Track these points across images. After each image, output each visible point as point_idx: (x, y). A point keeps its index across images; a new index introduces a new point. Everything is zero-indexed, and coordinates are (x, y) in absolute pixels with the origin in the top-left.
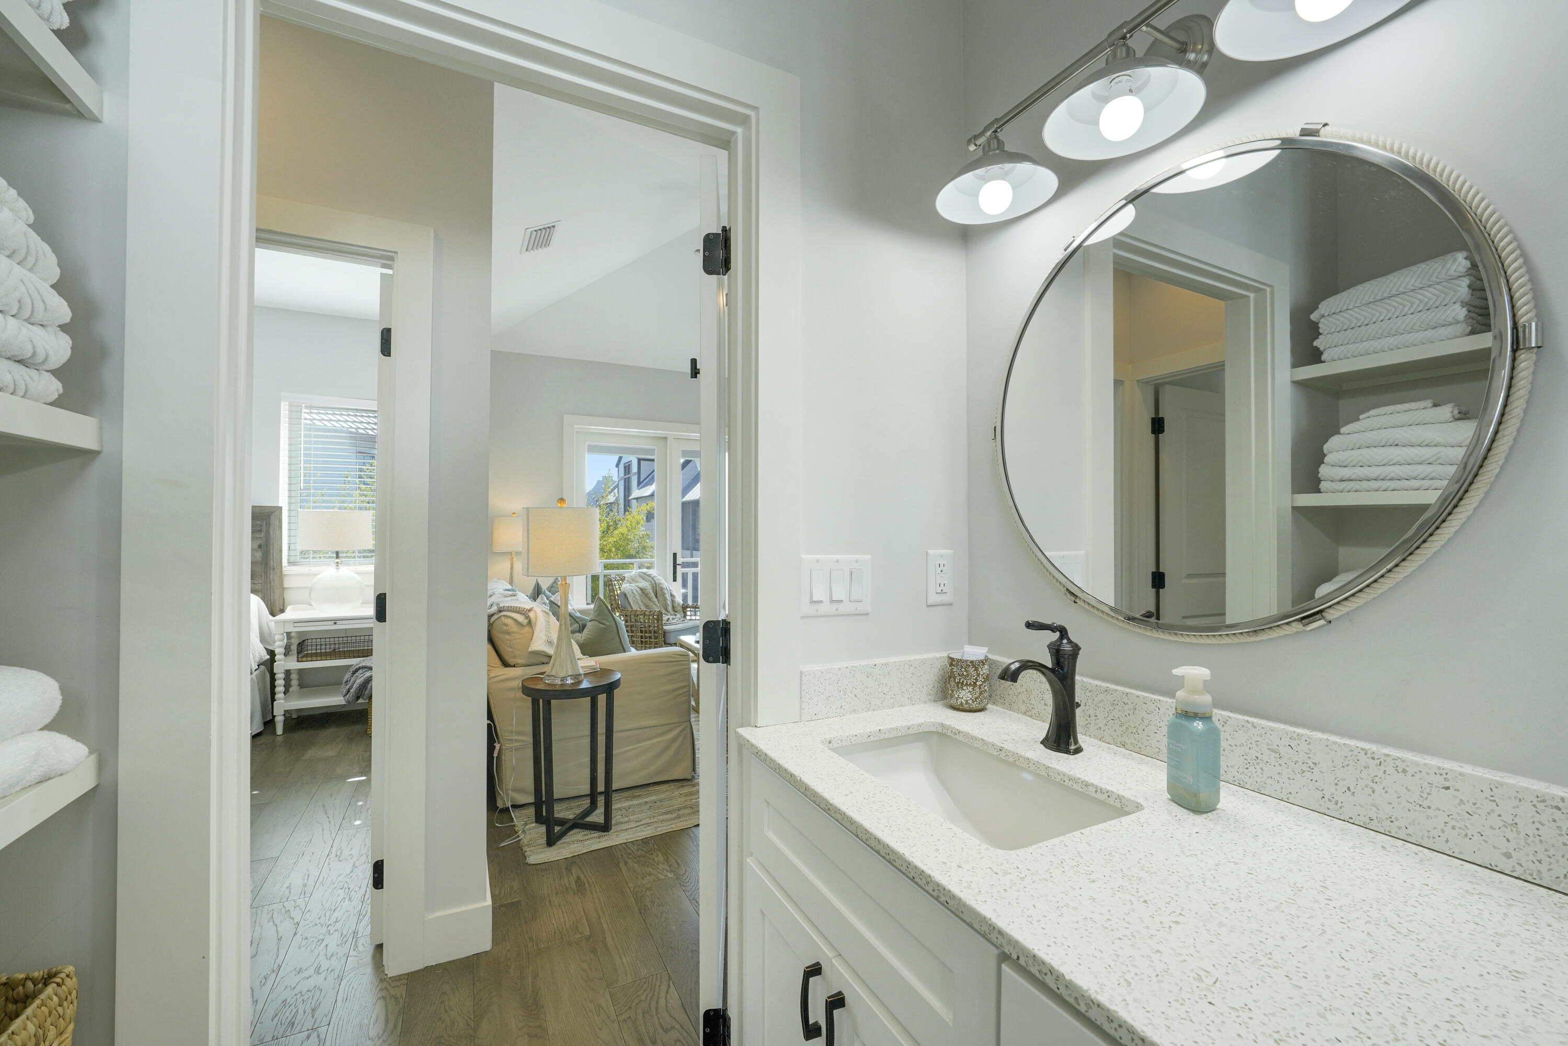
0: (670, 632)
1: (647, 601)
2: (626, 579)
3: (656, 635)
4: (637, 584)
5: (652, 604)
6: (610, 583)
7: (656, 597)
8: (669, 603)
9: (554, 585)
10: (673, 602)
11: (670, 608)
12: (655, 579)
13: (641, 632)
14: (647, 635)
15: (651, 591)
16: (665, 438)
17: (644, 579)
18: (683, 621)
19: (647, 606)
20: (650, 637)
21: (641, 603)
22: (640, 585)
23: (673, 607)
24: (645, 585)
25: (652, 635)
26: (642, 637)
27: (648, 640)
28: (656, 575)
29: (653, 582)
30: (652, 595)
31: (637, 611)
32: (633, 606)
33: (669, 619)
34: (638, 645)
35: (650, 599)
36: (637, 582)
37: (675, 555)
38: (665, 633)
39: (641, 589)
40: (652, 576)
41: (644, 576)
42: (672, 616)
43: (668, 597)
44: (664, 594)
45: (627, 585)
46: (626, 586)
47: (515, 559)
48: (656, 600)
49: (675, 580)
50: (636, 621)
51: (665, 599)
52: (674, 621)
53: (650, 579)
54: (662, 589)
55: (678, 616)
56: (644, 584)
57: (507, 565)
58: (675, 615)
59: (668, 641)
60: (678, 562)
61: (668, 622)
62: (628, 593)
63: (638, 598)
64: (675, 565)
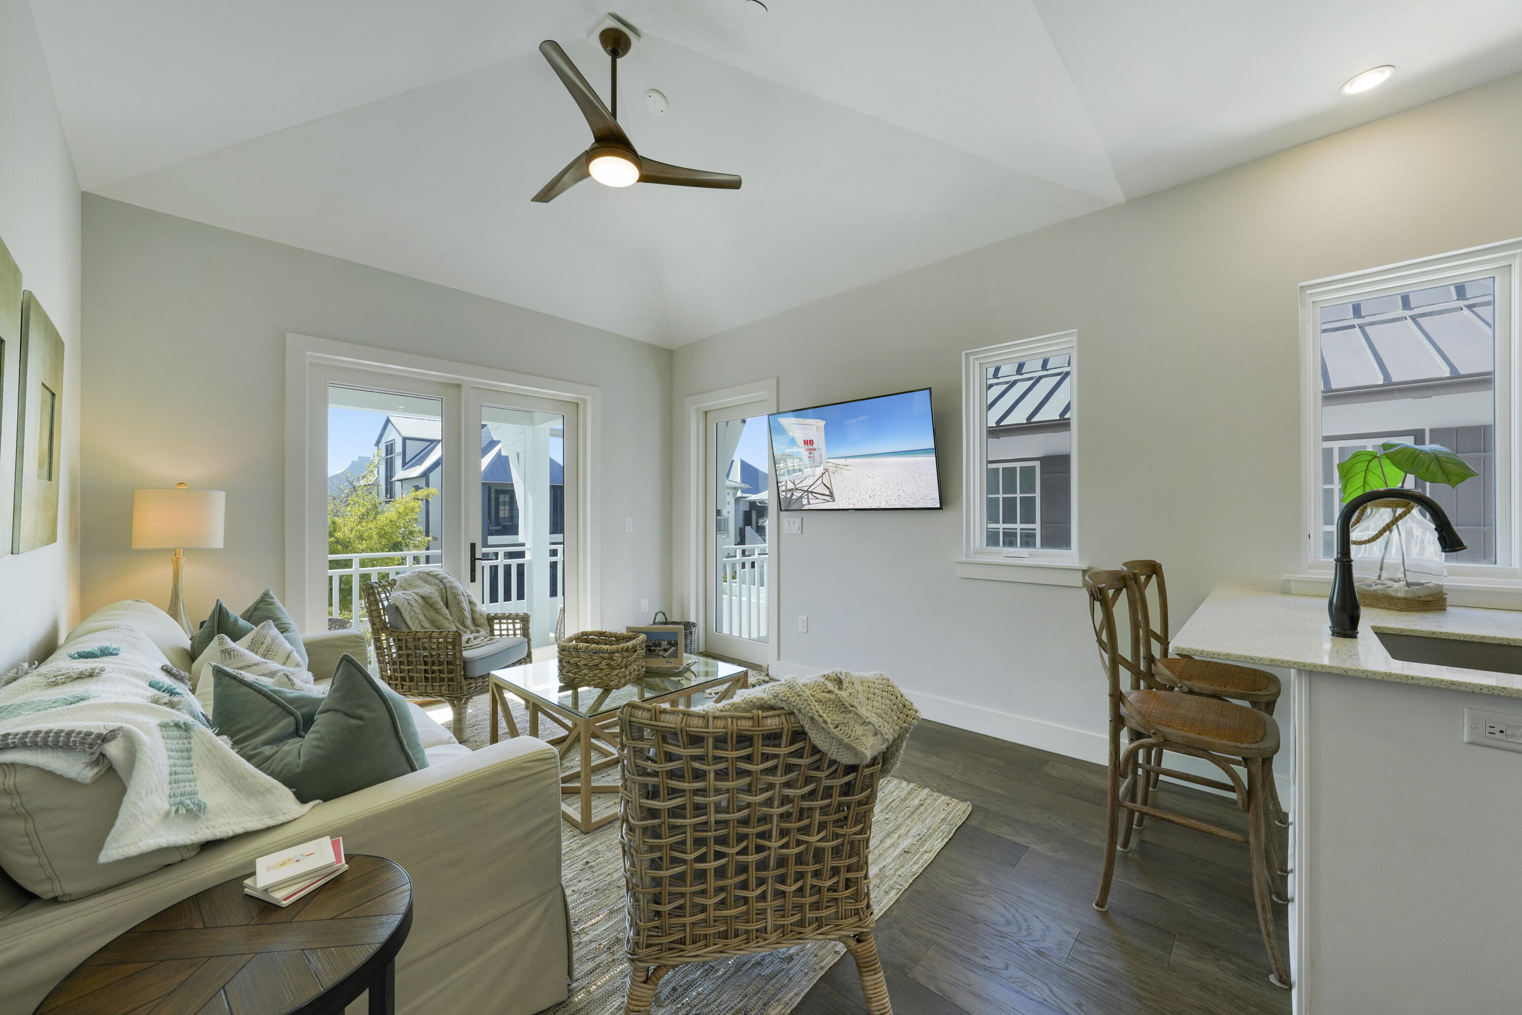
0: (473, 661)
1: (433, 614)
2: (398, 583)
3: (451, 667)
4: (416, 590)
5: (440, 618)
6: (371, 591)
7: (447, 607)
8: (468, 614)
9: (261, 605)
10: (473, 612)
11: (469, 622)
12: (445, 581)
13: (426, 663)
14: (435, 668)
15: (439, 599)
16: (459, 386)
17: (426, 582)
18: (491, 639)
19: (432, 622)
20: (441, 672)
21: (422, 617)
22: (421, 591)
23: (473, 619)
24: (429, 591)
25: (444, 667)
26: (426, 671)
27: (437, 675)
28: (445, 575)
29: (442, 586)
30: (441, 604)
31: (417, 632)
32: (410, 624)
33: (469, 639)
34: (420, 684)
35: (437, 611)
36: (416, 586)
37: (473, 546)
38: (465, 663)
39: (423, 598)
40: (440, 577)
41: (426, 577)
42: (474, 634)
43: (466, 606)
44: (459, 603)
45: (400, 593)
46: (397, 596)
48: (446, 611)
49: (473, 579)
50: (416, 648)
51: (461, 609)
52: (476, 642)
53: (437, 581)
54: (455, 595)
55: (483, 632)
56: (427, 590)
58: (478, 632)
59: (470, 675)
60: (478, 555)
61: (468, 645)
62: (402, 605)
63: (418, 611)
64: (473, 559)
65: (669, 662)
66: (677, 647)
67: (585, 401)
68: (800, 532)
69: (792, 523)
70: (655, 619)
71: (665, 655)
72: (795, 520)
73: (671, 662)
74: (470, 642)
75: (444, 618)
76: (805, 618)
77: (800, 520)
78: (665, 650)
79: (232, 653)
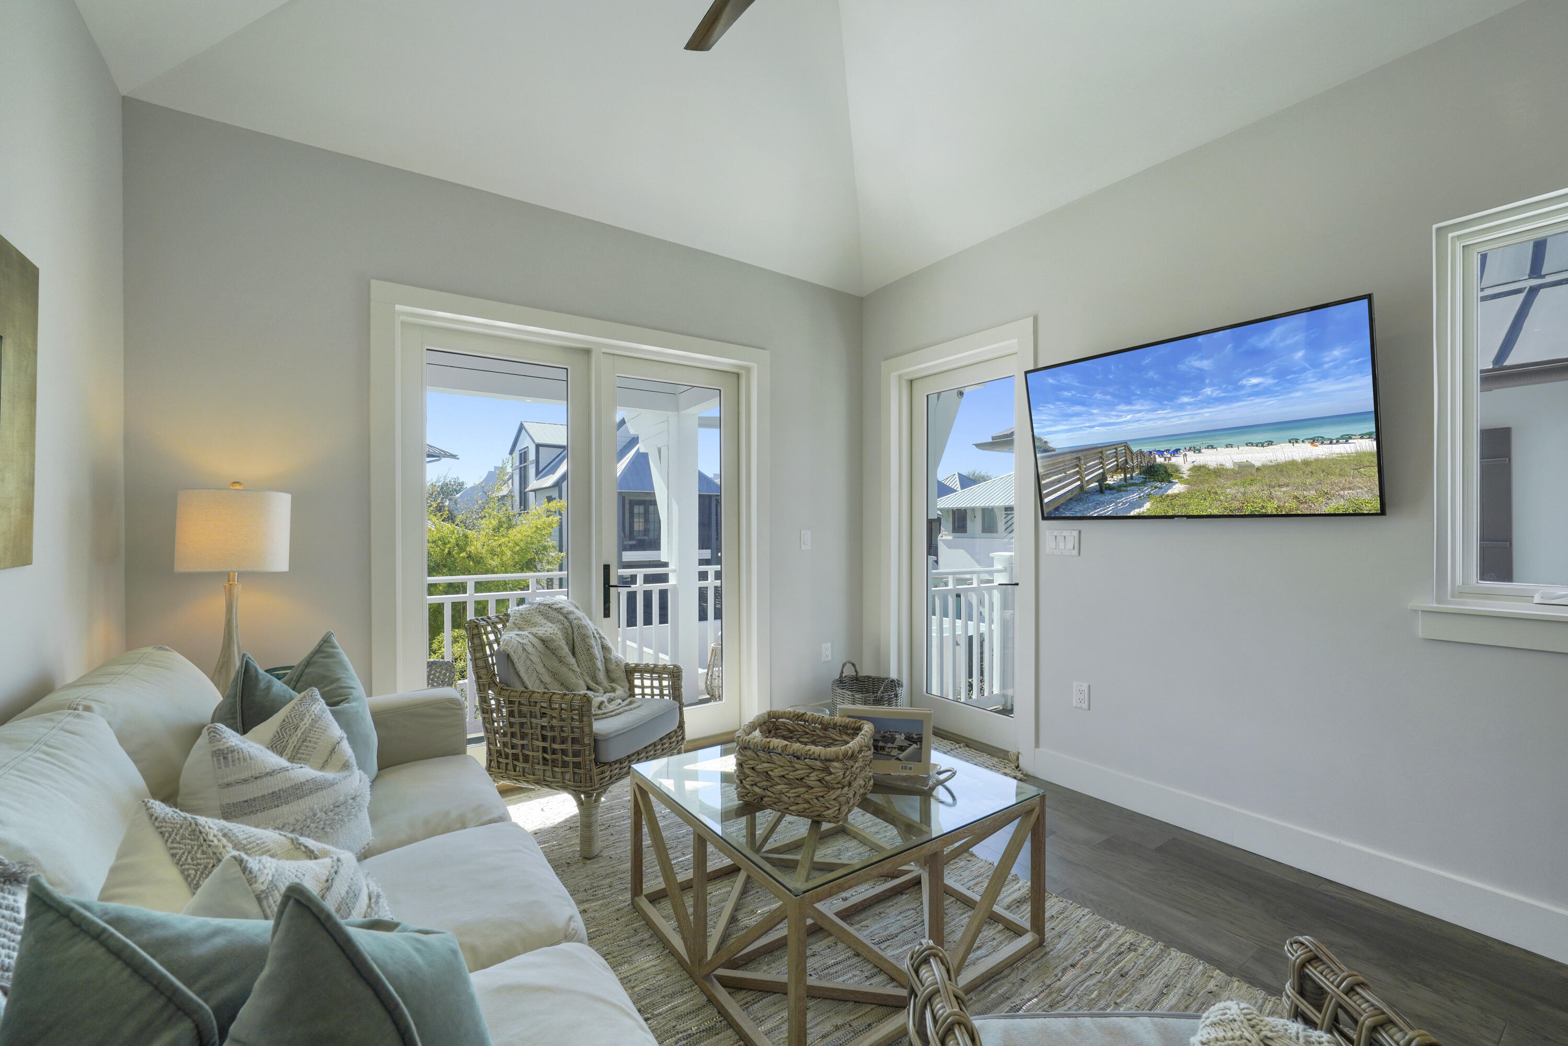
0: (607, 738)
1: (555, 663)
2: (511, 619)
3: (577, 747)
4: (534, 630)
5: (564, 669)
6: (475, 631)
7: (574, 654)
8: (600, 664)
9: (317, 658)
10: (607, 660)
11: (602, 676)
12: (571, 617)
13: (544, 738)
14: (556, 746)
15: (563, 643)
16: (587, 352)
17: (547, 618)
18: (631, 703)
19: (554, 675)
20: (564, 752)
21: (542, 670)
22: (541, 631)
23: (607, 671)
24: (550, 631)
25: (568, 746)
26: (545, 750)
27: (558, 756)
28: (572, 608)
29: (567, 624)
30: (566, 650)
31: (533, 692)
32: (525, 678)
33: (602, 703)
34: (537, 767)
35: (561, 660)
36: (535, 625)
37: (607, 568)
38: (597, 741)
39: (543, 641)
40: (565, 611)
41: (549, 611)
42: (608, 695)
43: (597, 652)
44: (589, 648)
45: (513, 634)
46: (510, 636)
47: (238, 589)
48: (572, 660)
49: (607, 614)
50: (532, 715)
51: (592, 658)
52: (611, 707)
53: (561, 618)
54: (584, 637)
55: (620, 691)
56: (549, 629)
57: (220, 603)
58: (613, 690)
59: (603, 759)
60: (613, 581)
61: (600, 712)
62: (514, 652)
63: (536, 659)
64: (607, 586)
65: (906, 768)
66: (921, 745)
67: (748, 370)
68: (1075, 552)
69: (1061, 539)
70: (842, 672)
71: (901, 756)
72: (1065, 533)
73: (910, 769)
74: (603, 707)
75: (570, 669)
76: (1085, 687)
77: (1075, 533)
78: (902, 749)
79: (230, 756)
